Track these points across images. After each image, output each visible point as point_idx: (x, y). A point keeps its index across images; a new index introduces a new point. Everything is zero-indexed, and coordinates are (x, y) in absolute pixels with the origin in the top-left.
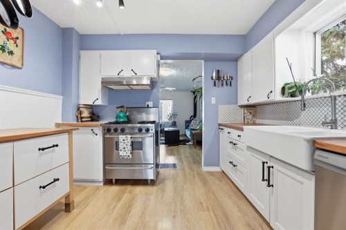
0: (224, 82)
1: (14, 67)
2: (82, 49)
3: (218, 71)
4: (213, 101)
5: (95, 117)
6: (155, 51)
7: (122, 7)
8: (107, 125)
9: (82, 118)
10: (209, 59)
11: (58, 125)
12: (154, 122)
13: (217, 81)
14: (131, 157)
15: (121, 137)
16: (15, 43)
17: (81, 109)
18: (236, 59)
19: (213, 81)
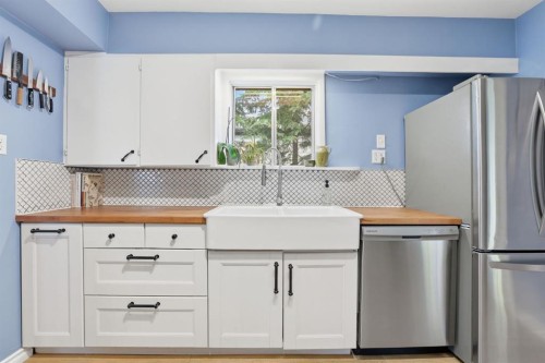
0: (36, 95)
4: (1, 144)
13: (14, 85)
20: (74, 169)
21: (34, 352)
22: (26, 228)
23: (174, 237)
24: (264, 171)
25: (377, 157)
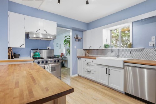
0: (79, 40)
3: (77, 35)
4: (75, 47)
6: (55, 23)
7: (59, 4)
15: (46, 66)
18: (82, 31)
19: (75, 39)
20: (84, 50)
21: (79, 75)
22: (78, 58)
23: (92, 61)
24: (112, 49)
25: (151, 44)
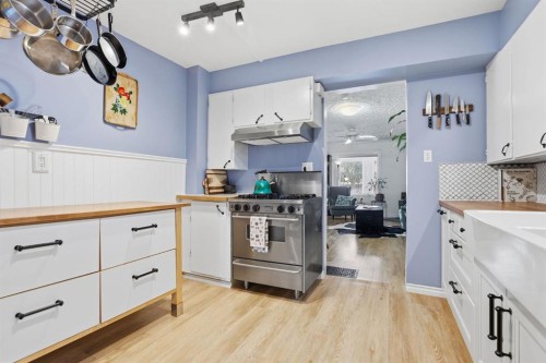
0: (453, 117)
1: (126, 128)
2: (212, 91)
3: (438, 98)
4: (428, 156)
5: (229, 187)
6: (311, 79)
8: (236, 200)
9: (209, 188)
10: (415, 75)
11: (180, 198)
12: (306, 197)
13: (435, 118)
14: (267, 250)
15: (254, 219)
16: (129, 99)
17: (209, 176)
18: (481, 67)
19: (426, 119)
20: (496, 166)
